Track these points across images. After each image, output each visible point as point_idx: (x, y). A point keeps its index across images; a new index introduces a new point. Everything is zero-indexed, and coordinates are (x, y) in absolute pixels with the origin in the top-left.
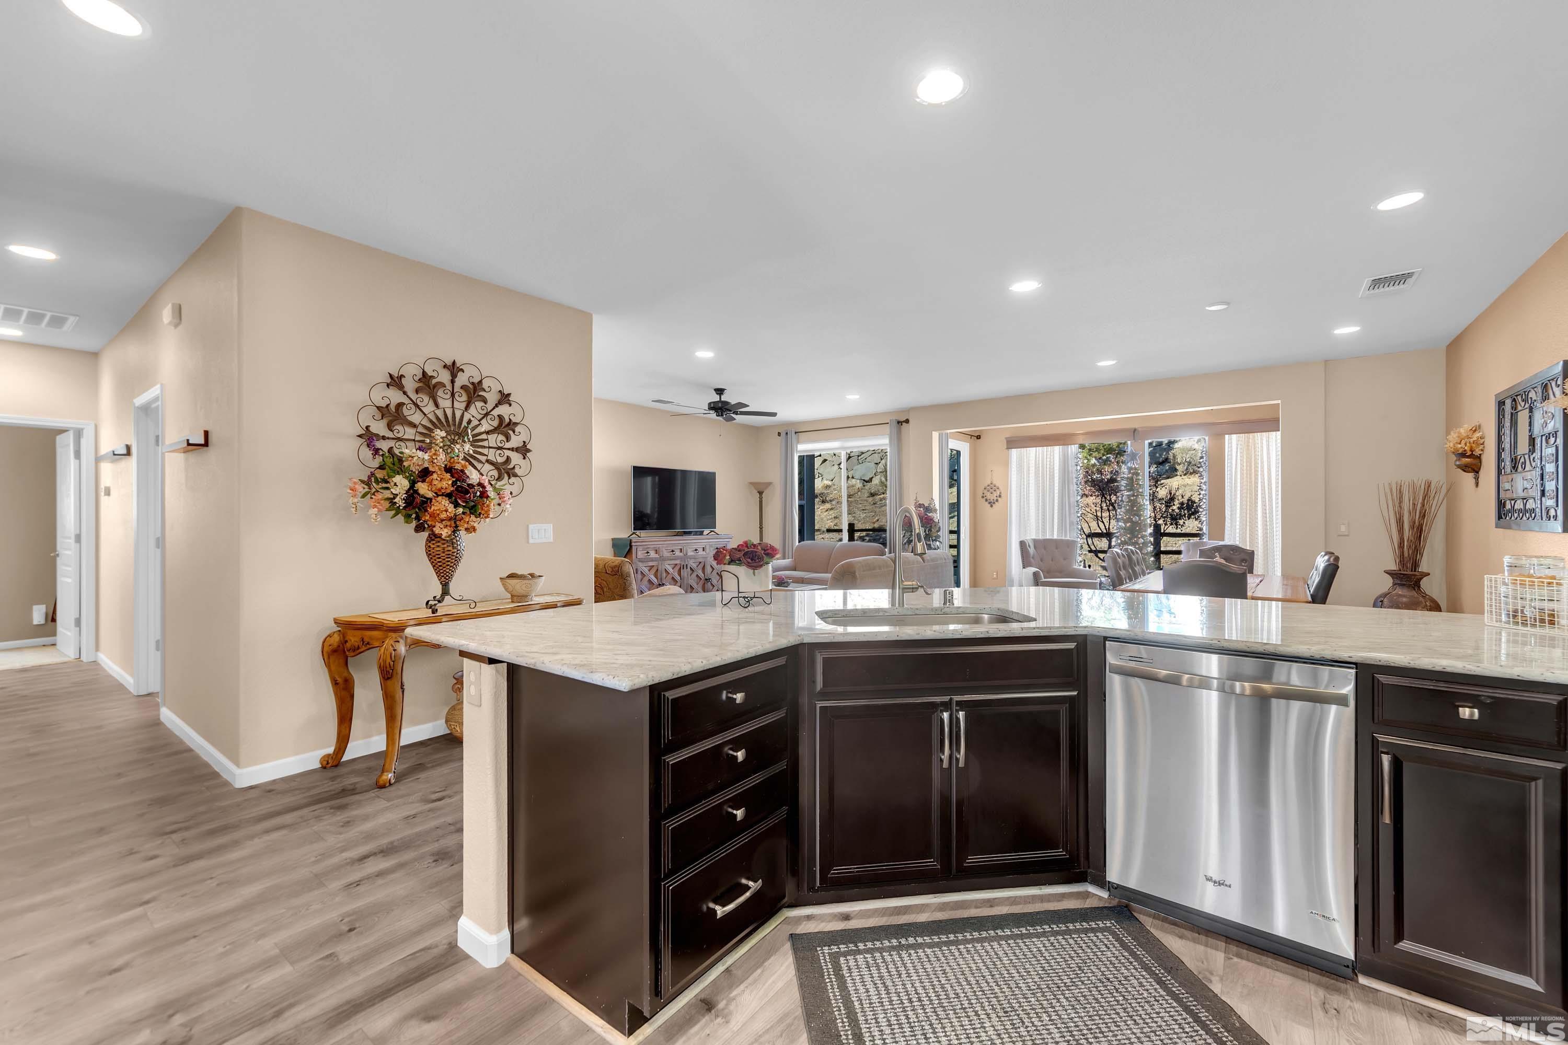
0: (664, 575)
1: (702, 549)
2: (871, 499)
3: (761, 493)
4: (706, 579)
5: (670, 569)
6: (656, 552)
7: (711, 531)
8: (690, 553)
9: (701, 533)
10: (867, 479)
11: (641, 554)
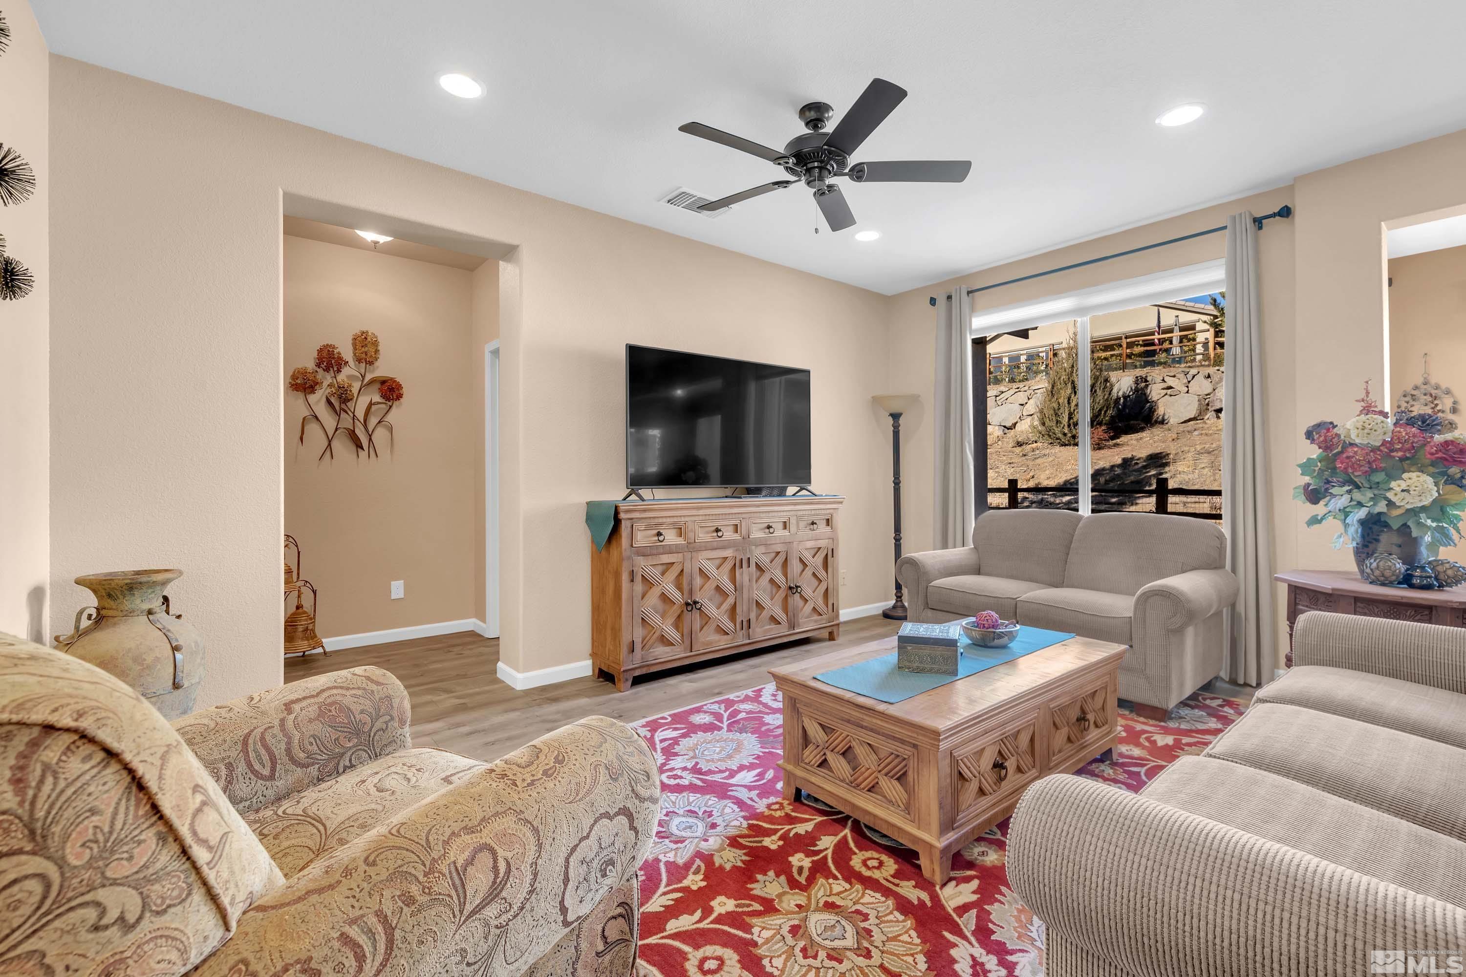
0: (698, 581)
1: (781, 526)
2: (1018, 450)
3: (896, 416)
4: (791, 588)
5: (710, 568)
6: (680, 533)
7: (802, 489)
8: (757, 534)
9: (782, 492)
10: (1008, 424)
11: (643, 538)
